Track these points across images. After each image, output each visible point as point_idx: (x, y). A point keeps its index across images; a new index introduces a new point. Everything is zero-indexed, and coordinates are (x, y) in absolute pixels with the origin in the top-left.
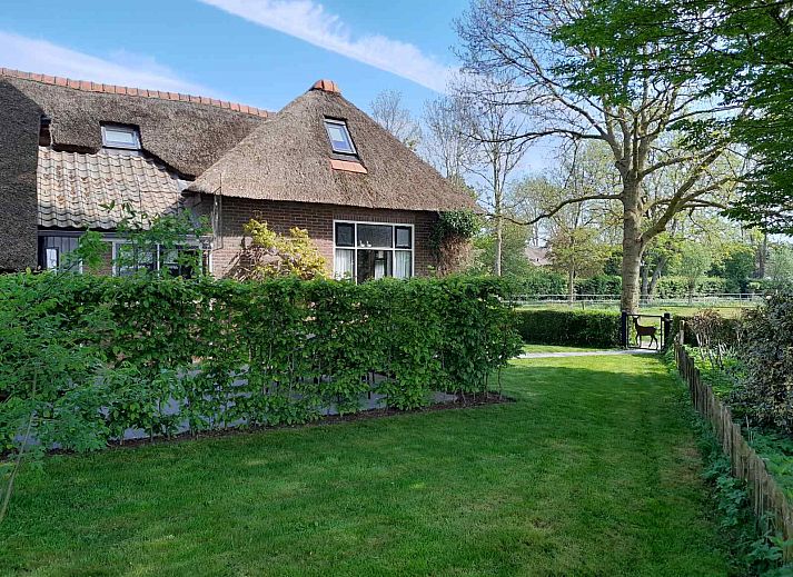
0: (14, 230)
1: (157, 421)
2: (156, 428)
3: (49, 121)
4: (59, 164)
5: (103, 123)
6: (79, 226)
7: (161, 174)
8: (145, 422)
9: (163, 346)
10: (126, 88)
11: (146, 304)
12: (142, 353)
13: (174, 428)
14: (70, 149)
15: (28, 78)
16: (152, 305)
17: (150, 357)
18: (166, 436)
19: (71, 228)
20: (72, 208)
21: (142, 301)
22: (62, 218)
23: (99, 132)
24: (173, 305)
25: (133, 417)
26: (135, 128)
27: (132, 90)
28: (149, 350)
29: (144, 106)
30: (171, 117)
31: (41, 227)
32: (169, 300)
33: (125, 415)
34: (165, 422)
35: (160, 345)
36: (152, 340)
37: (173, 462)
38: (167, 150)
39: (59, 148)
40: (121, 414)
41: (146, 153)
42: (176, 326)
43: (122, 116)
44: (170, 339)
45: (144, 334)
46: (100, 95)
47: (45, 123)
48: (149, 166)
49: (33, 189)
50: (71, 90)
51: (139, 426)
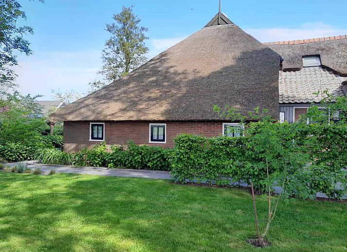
0: (271, 105)
1: (333, 192)
2: (332, 194)
3: (283, 60)
4: (285, 77)
5: (303, 57)
6: (294, 102)
7: (331, 75)
8: (327, 191)
9: (336, 157)
10: (314, 39)
11: (329, 137)
12: (326, 159)
13: (341, 196)
14: (289, 70)
15: (274, 44)
16: (332, 137)
17: (330, 161)
18: (337, 199)
19: (284, 103)
20: (291, 95)
21: (327, 135)
22: (287, 99)
23: (302, 61)
24: (342, 137)
25: (321, 187)
26: (318, 56)
27: (317, 39)
28: (330, 158)
29: (322, 45)
30: (336, 47)
31: (280, 104)
32: (340, 135)
33: (317, 186)
34: (337, 193)
35: (335, 156)
36: (331, 153)
37: (342, 212)
38: (333, 64)
39: (285, 70)
40: (315, 185)
41: (323, 67)
42: (343, 147)
43: (313, 52)
44: (340, 153)
45: (327, 150)
46: (302, 45)
47: (282, 61)
48: (325, 72)
49: (277, 88)
50: (290, 45)
51: (324, 192)
